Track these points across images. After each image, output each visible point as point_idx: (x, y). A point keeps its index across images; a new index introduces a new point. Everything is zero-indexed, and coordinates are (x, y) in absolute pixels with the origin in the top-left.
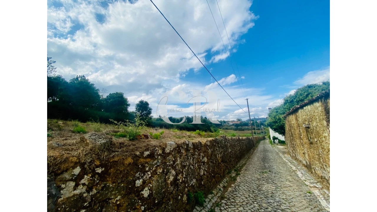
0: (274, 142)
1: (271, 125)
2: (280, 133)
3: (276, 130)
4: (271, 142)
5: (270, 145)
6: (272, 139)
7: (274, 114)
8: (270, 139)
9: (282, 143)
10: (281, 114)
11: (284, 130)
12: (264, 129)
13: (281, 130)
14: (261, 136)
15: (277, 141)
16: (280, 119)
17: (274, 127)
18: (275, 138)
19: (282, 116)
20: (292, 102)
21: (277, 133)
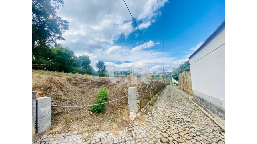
0: (174, 85)
1: (173, 77)
2: (177, 80)
3: (175, 79)
4: (173, 85)
5: (172, 86)
6: (173, 83)
7: (175, 72)
8: (172, 84)
9: (177, 85)
10: (178, 72)
11: (178, 79)
12: (170, 79)
13: (177, 79)
14: (168, 82)
15: (175, 84)
16: (177, 74)
17: (175, 77)
18: (175, 83)
19: (178, 73)
20: (182, 67)
21: (175, 80)
